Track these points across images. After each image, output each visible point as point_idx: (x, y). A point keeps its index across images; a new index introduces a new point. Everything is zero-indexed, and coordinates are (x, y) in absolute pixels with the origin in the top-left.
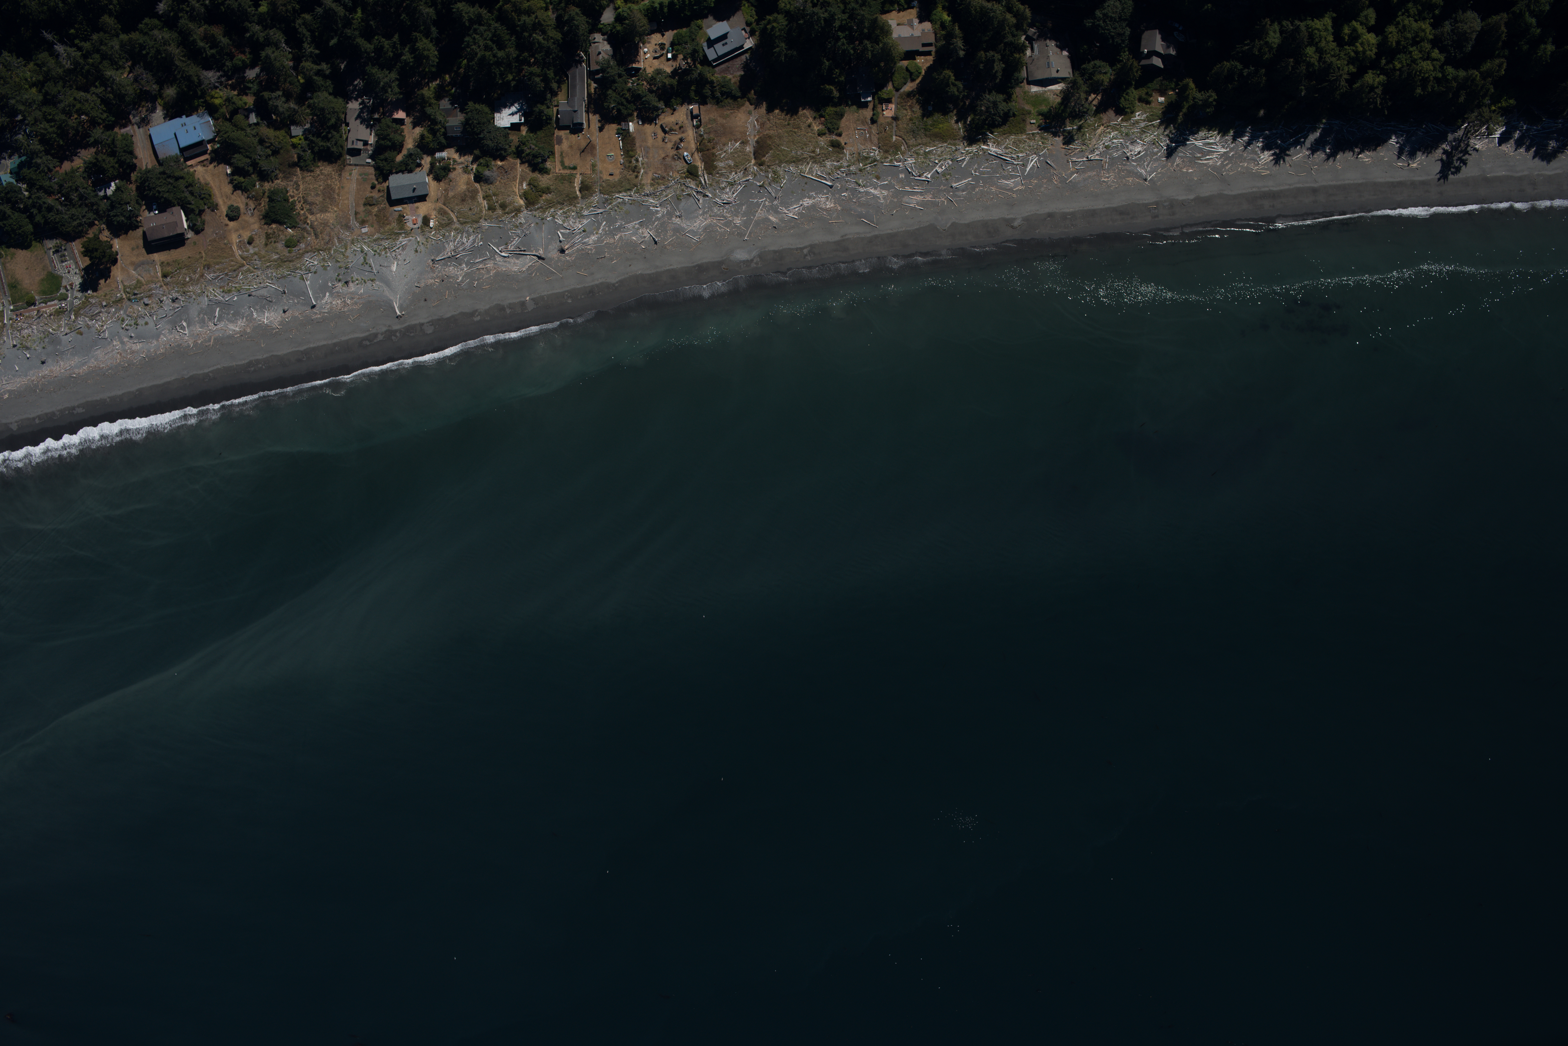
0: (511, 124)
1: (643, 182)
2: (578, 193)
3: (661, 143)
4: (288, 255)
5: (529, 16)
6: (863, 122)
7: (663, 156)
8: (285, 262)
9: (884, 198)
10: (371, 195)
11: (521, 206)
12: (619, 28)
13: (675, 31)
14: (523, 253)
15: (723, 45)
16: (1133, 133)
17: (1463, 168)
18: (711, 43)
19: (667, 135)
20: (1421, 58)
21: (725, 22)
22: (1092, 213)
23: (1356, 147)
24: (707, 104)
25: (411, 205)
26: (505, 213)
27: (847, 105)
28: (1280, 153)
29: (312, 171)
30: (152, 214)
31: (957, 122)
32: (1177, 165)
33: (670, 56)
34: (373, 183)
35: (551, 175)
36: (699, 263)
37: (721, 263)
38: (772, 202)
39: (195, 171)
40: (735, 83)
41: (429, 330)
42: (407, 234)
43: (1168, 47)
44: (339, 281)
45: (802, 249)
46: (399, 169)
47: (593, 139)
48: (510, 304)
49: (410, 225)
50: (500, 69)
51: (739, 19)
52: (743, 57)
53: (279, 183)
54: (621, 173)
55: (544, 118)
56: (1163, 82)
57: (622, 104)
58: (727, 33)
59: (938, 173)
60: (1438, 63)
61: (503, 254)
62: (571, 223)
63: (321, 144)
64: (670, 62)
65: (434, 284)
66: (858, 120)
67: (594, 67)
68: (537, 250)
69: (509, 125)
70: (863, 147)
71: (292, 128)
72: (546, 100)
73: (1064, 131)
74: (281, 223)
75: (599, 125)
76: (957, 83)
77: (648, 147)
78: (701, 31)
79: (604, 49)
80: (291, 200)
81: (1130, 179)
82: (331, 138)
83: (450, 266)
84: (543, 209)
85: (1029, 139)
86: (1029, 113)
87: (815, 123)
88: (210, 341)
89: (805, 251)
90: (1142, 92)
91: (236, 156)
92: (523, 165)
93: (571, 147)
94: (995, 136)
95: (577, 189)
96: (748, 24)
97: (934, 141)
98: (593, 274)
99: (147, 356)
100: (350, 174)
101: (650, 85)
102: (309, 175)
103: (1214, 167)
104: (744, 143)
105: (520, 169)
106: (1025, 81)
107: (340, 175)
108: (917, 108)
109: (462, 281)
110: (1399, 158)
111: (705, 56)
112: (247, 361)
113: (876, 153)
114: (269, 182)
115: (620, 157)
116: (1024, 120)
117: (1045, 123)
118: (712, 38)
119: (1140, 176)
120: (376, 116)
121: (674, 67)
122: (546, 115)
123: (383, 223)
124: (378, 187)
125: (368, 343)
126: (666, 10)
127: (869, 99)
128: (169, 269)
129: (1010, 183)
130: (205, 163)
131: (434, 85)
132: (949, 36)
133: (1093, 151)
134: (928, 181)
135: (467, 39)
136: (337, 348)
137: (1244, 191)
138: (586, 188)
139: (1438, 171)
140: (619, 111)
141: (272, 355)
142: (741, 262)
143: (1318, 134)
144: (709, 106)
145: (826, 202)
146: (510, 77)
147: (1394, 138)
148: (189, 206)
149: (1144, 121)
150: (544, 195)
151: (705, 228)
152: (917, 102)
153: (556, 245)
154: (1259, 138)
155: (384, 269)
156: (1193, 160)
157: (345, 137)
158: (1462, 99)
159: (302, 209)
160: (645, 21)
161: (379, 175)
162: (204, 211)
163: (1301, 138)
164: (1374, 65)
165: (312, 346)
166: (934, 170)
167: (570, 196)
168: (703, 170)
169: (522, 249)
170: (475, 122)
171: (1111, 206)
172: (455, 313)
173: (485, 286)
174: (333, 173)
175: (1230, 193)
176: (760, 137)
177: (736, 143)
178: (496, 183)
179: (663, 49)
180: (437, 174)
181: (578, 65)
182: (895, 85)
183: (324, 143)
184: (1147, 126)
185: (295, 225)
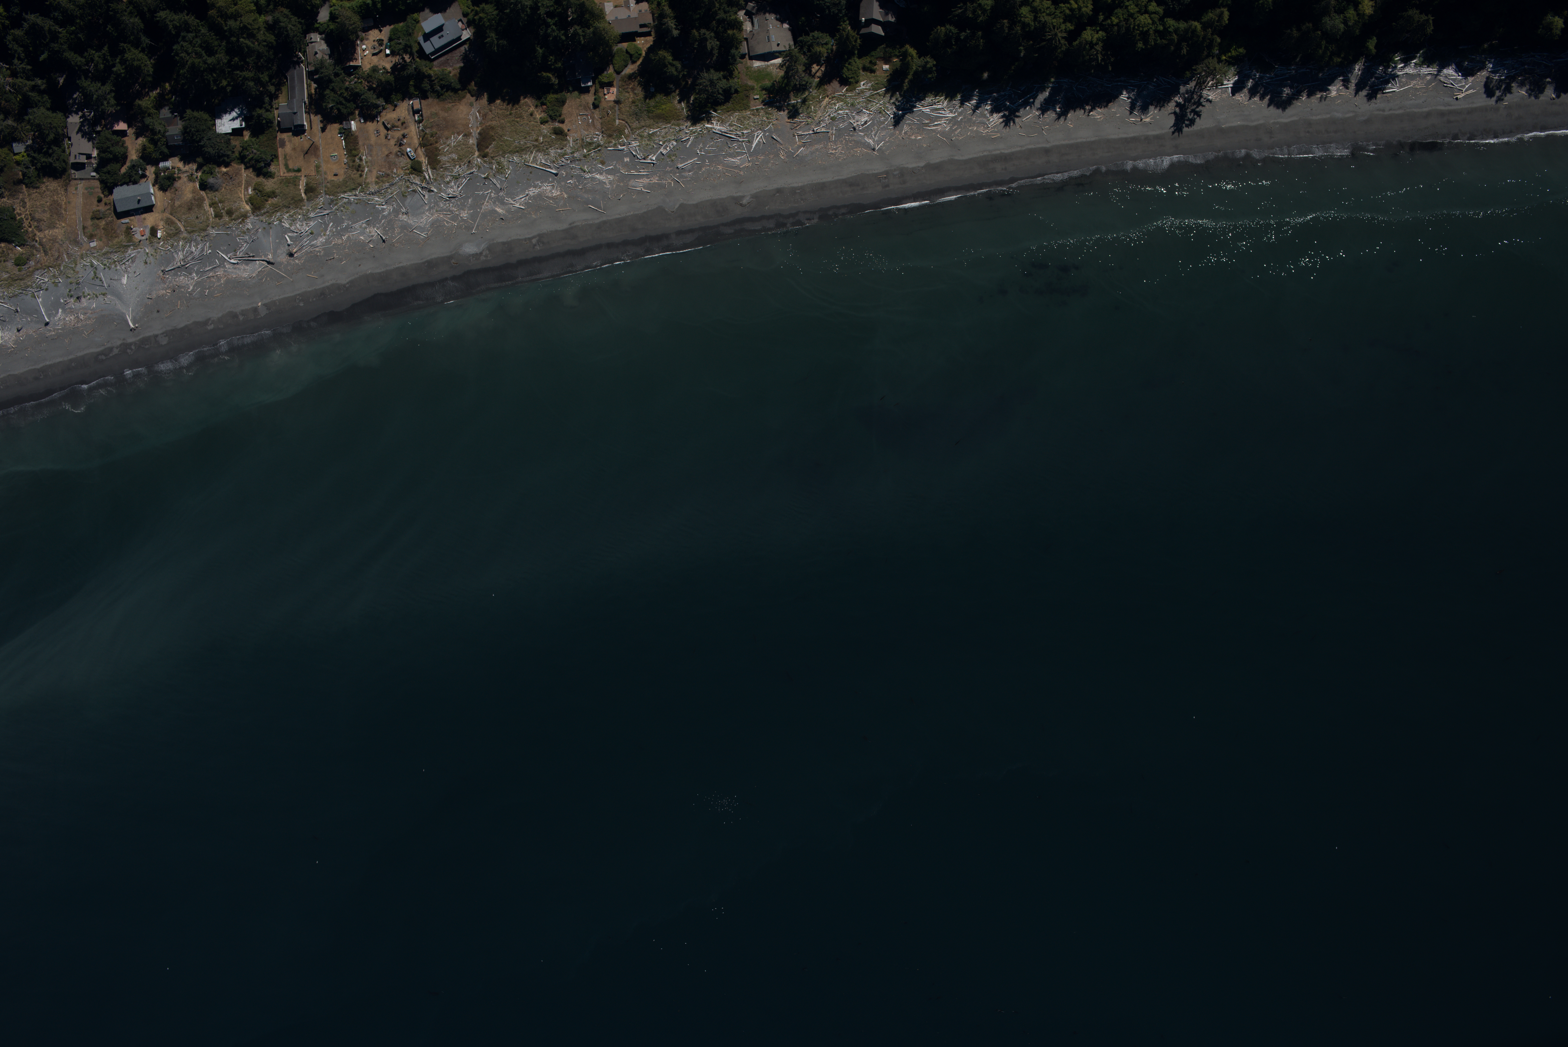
0: (233, 129)
1: (367, 181)
2: (303, 195)
3: (384, 140)
4: (18, 273)
5: (236, 20)
6: (586, 108)
7: (386, 153)
8: (16, 280)
9: (610, 183)
10: (98, 208)
11: (247, 212)
12: (332, 27)
13: (392, 27)
14: (251, 258)
15: (440, 38)
16: (858, 103)
17: (1198, 120)
18: (427, 37)
19: (389, 132)
20: (1138, 12)
21: (440, 14)
22: (822, 187)
23: (1087, 105)
24: (428, 98)
25: (138, 216)
26: (232, 220)
27: (569, 91)
28: (1010, 115)
29: (37, 188)
31: (680, 102)
32: (905, 133)
33: (388, 52)
34: (98, 197)
35: (275, 179)
36: (429, 258)
37: (450, 258)
38: (498, 193)
40: (455, 75)
41: (164, 341)
42: (137, 245)
43: (887, 14)
44: (71, 296)
45: (530, 239)
46: (123, 181)
47: (316, 140)
48: (243, 311)
49: (138, 237)
50: (212, 75)
51: (455, 11)
52: (462, 49)
53: (6, 201)
54: (345, 173)
55: (264, 121)
56: (887, 50)
57: (341, 103)
58: (443, 25)
59: (663, 155)
60: (1157, 16)
61: (232, 261)
62: (298, 226)
63: (43, 160)
64: (390, 58)
65: (166, 295)
66: (580, 106)
67: (312, 68)
68: (266, 255)
69: (230, 131)
70: (586, 133)
71: (14, 145)
72: (264, 103)
73: (788, 105)
74: (9, 242)
75: (322, 125)
76: (674, 62)
77: (371, 145)
78: (417, 25)
79: (321, 48)
80: (18, 218)
81: (859, 150)
82: (53, 153)
83: (181, 276)
84: (270, 214)
85: (753, 115)
86: (753, 88)
87: (537, 111)
89: (534, 241)
90: (866, 61)
92: (247, 170)
93: (294, 149)
94: (719, 113)
95: (302, 191)
96: (465, 15)
97: (657, 123)
98: (323, 276)
100: (76, 189)
101: (368, 82)
102: (35, 191)
103: (943, 133)
104: (467, 135)
105: (245, 174)
106: (747, 56)
107: (66, 190)
108: (639, 91)
109: (193, 290)
110: (1131, 113)
111: (422, 50)
113: (600, 139)
115: (343, 157)
116: (747, 96)
117: (769, 97)
118: (427, 31)
119: (867, 146)
120: (99, 129)
121: (394, 62)
122: (265, 119)
123: (111, 237)
124: (104, 200)
125: (104, 357)
126: (379, 5)
127: (590, 84)
129: (736, 160)
131: (154, 94)
132: (664, 16)
133: (819, 124)
134: (653, 164)
135: (175, 47)
136: (73, 364)
137: (975, 156)
138: (310, 190)
139: (1172, 125)
140: (339, 110)
141: (10, 375)
142: (470, 255)
143: (1047, 94)
144: (430, 100)
145: (550, 190)
146: (224, 83)
147: (1125, 93)
149: (870, 90)
150: (270, 199)
151: (433, 224)
152: (639, 84)
153: (283, 249)
154: (987, 101)
155: (115, 282)
156: (921, 127)
157: (67, 151)
158: (1184, 51)
159: (30, 227)
160: (356, 19)
161: (105, 188)
163: (1030, 98)
164: (1092, 21)
165: (48, 363)
166: (659, 152)
167: (296, 199)
168: (427, 166)
169: (251, 255)
170: (193, 129)
171: (840, 178)
172: (189, 323)
173: (217, 294)
174: (59, 188)
175: (961, 158)
176: (483, 129)
177: (459, 136)
178: (221, 189)
179: (381, 45)
180: (162, 185)
181: (297, 66)
182: (616, 69)
183: (46, 160)
184: (873, 95)
185: (24, 243)
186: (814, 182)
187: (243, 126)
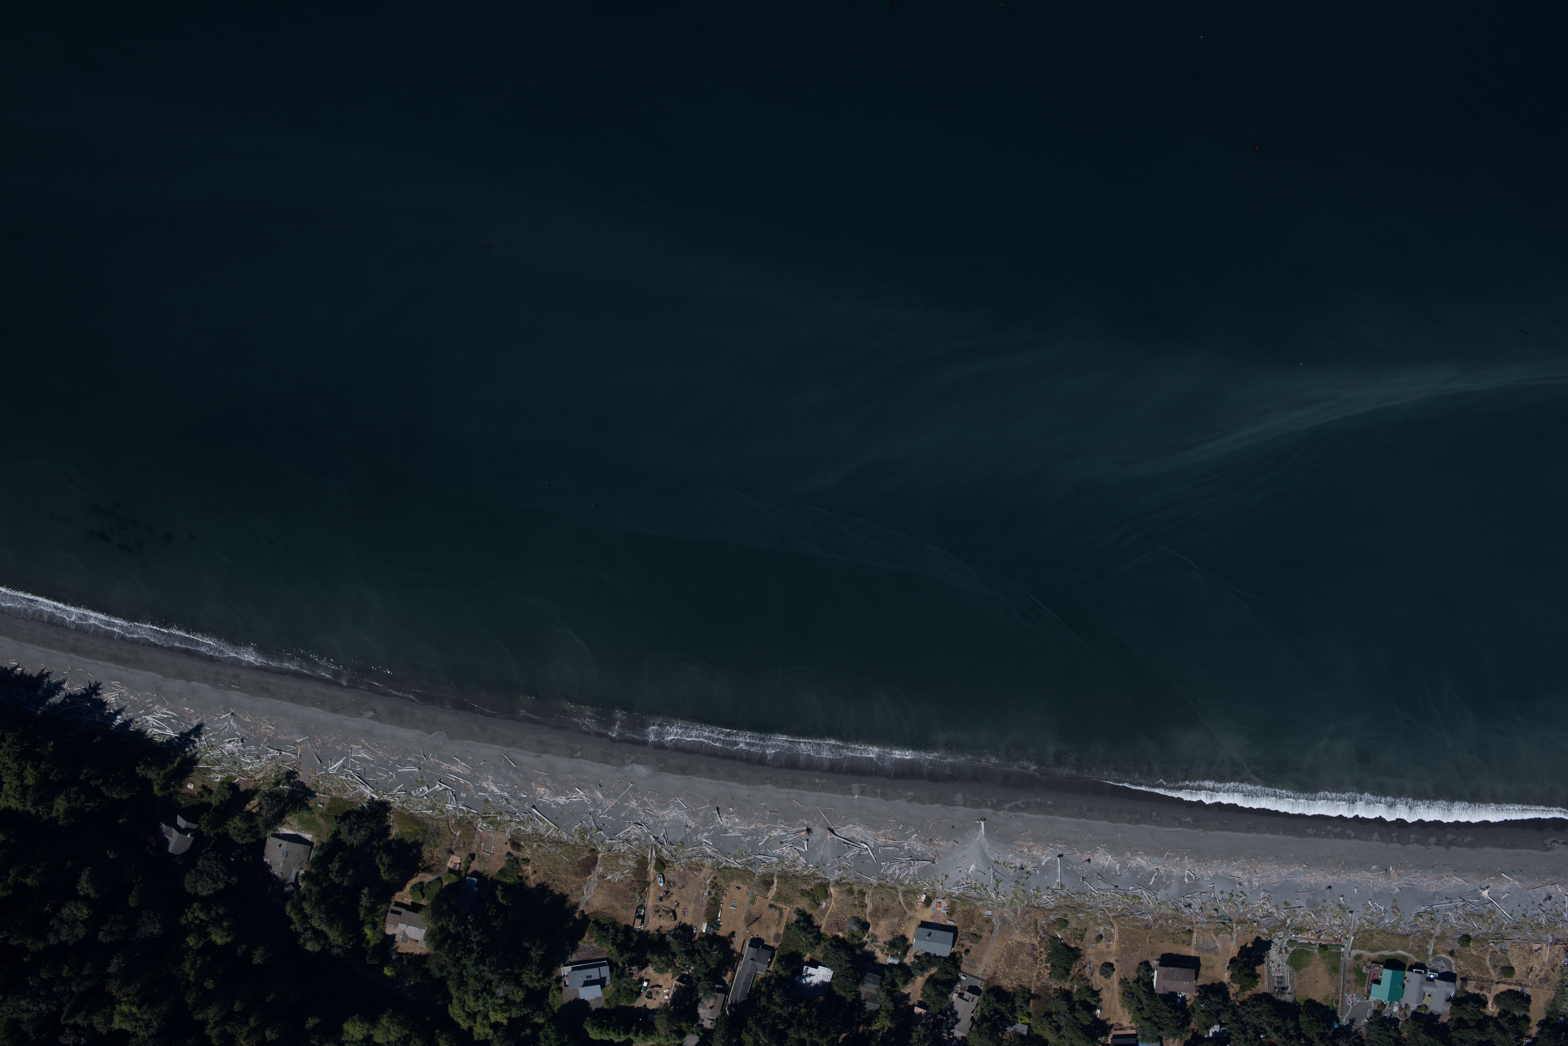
0: (817, 968)
1: (711, 871)
2: (776, 881)
3: (682, 903)
4: (1068, 913)
6: (482, 858)
7: (683, 890)
8: (1073, 908)
9: (488, 779)
10: (971, 944)
11: (834, 886)
12: (684, 1025)
13: (632, 1004)
14: (847, 842)
15: (590, 977)
16: (229, 763)
19: (673, 908)
21: (581, 998)
22: (294, 698)
23: (18, 676)
24: (625, 926)
25: (937, 922)
26: (851, 884)
27: (492, 879)
28: (91, 693)
29: (1020, 985)
30: (1183, 994)
31: (392, 827)
32: (197, 718)
33: (645, 984)
34: (967, 955)
35: (796, 906)
36: (683, 777)
37: (663, 769)
38: (595, 811)
39: (1130, 1023)
40: (590, 935)
41: (959, 797)
42: (950, 895)
43: (166, 832)
44: (1028, 872)
45: (582, 757)
46: (937, 960)
47: (744, 928)
48: (875, 797)
49: (945, 904)
50: (810, 1021)
51: (567, 997)
52: (574, 958)
53: (1055, 985)
54: (729, 886)
55: (784, 963)
56: (182, 801)
57: (706, 951)
58: (582, 986)
59: (428, 786)
61: (866, 846)
62: (792, 855)
64: (647, 977)
65: (940, 839)
66: (487, 862)
67: (721, 996)
68: (832, 839)
69: (820, 967)
70: (491, 835)
71: (1025, 1033)
72: (777, 979)
73: (293, 785)
74: (1065, 946)
75: (733, 939)
76: (380, 865)
77: (695, 903)
78: (607, 998)
79: (705, 1011)
80: (1049, 965)
81: (247, 719)
82: (991, 1011)
83: (919, 851)
84: (814, 876)
85: (330, 790)
86: (321, 815)
87: (528, 873)
88: (1168, 856)
89: (579, 754)
90: (206, 799)
91: (1087, 1023)
92: (819, 925)
93: (768, 928)
94: (361, 803)
95: (775, 885)
96: (560, 989)
97: (421, 818)
98: (787, 799)
99: (1231, 862)
100: (985, 971)
101: (673, 961)
102: (1024, 984)
103: (163, 704)
104: (602, 876)
105: (823, 923)
106: (315, 846)
107: (995, 973)
108: (426, 855)
109: (913, 833)
111: (611, 970)
112: (1140, 825)
113: (481, 824)
114: (1064, 989)
115: (725, 903)
116: (329, 809)
117: (308, 799)
118: (599, 986)
119: (237, 720)
120: (941, 1015)
121: (644, 971)
122: (782, 965)
123: (969, 912)
124: (963, 950)
125: (1020, 804)
126: (634, 1028)
127: (469, 878)
128: (1185, 937)
129: (363, 754)
130: (1118, 1027)
131: (877, 1026)
132: (372, 910)
133: (273, 758)
134: (440, 781)
136: (1051, 809)
137: (142, 672)
138: (767, 883)
140: (711, 946)
141: (1114, 823)
142: (644, 764)
143: (50, 700)
144: (624, 923)
145: (544, 793)
146: (803, 1010)
148: (1147, 990)
149: (214, 771)
150: (808, 890)
151: (666, 807)
152: (424, 860)
153: (814, 838)
154: (108, 715)
155: (982, 870)
156: (181, 717)
157: (979, 1008)
159: (1041, 952)
160: (657, 1023)
161: (958, 960)
162: (1134, 982)
163: (67, 701)
165: (1074, 820)
166: (430, 790)
167: (784, 880)
168: (650, 863)
169: (846, 845)
170: (850, 980)
171: (274, 700)
172: (929, 805)
173: (892, 822)
174: (1001, 977)
175: (156, 675)
176: (585, 876)
177: (610, 879)
178: (850, 917)
179: (650, 993)
180: (903, 942)
181: (734, 1002)
182: (440, 884)
183: (1000, 1007)
184: (213, 765)
185: (1052, 939)
186: (300, 706)
187: (805, 967)
